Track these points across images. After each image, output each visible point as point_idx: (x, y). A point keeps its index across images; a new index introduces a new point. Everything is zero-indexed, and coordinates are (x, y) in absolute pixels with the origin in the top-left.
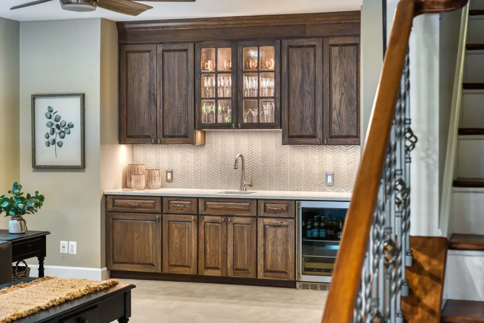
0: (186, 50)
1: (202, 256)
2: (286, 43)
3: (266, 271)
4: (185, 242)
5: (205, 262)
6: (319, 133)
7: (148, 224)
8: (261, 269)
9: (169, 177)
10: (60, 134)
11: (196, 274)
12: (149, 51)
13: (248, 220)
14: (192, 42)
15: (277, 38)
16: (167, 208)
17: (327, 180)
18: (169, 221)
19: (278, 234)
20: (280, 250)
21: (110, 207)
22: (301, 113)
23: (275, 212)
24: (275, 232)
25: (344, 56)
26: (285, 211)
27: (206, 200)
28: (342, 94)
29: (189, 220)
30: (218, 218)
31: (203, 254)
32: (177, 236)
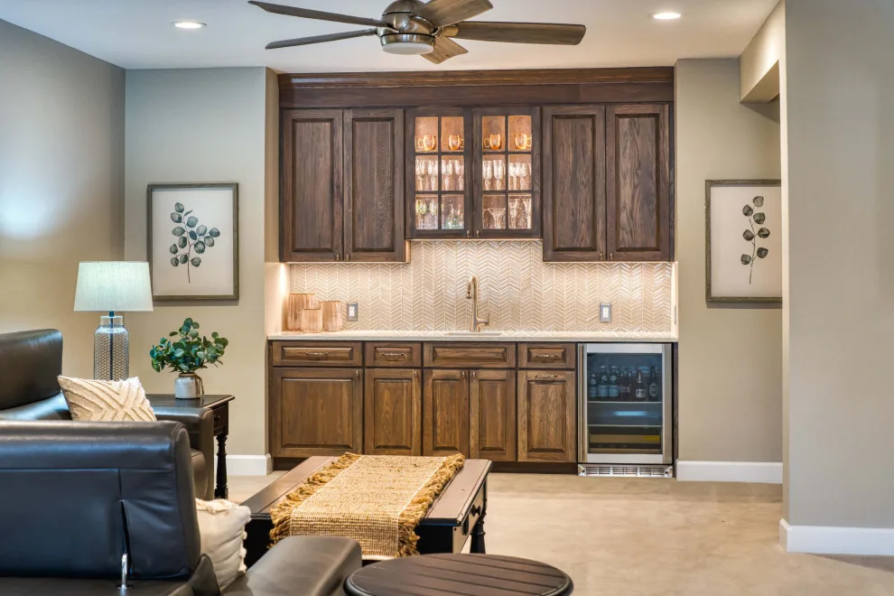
0: (391, 119)
1: (428, 429)
2: (549, 111)
3: (531, 450)
4: (402, 410)
5: (434, 439)
6: (601, 243)
7: (341, 383)
8: (524, 448)
9: (352, 313)
10: (195, 246)
12: (331, 120)
13: (502, 375)
14: (400, 107)
15: (535, 105)
16: (373, 359)
17: (601, 314)
18: (375, 379)
19: (549, 395)
20: (553, 417)
21: (277, 359)
22: (573, 215)
23: (544, 360)
24: (546, 392)
25: (638, 132)
26: (559, 359)
27: (435, 345)
28: (635, 187)
29: (408, 376)
30: (456, 373)
31: (431, 428)
32: (389, 402)
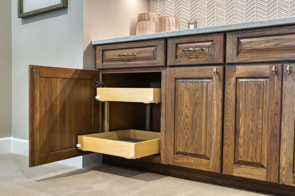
4: (202, 113)
5: (236, 150)
11: (218, 171)
16: (174, 56)
18: (176, 79)
21: (99, 62)
27: (240, 36)
29: (208, 74)
30: (265, 69)
31: (233, 138)
32: (188, 104)
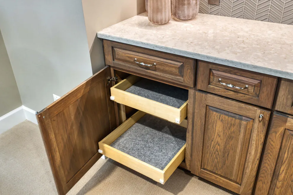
21: (109, 58)
31: (270, 178)
32: (221, 134)
